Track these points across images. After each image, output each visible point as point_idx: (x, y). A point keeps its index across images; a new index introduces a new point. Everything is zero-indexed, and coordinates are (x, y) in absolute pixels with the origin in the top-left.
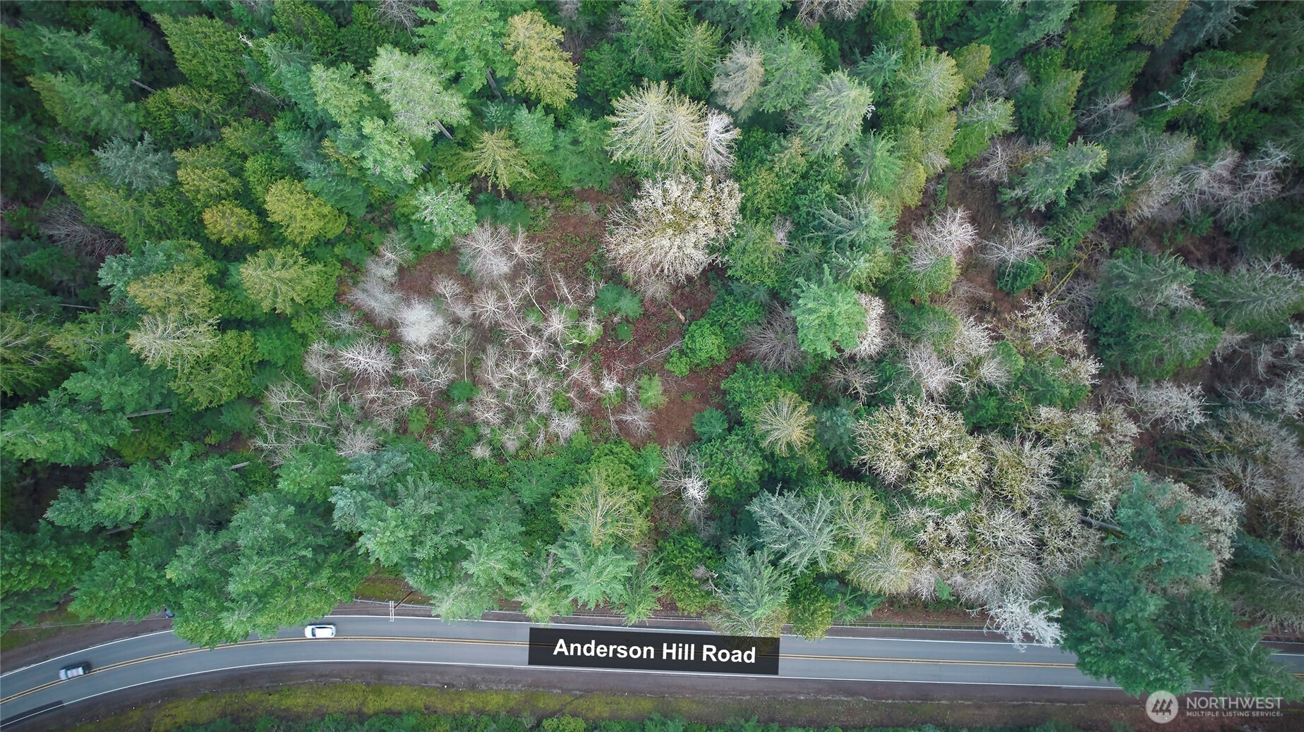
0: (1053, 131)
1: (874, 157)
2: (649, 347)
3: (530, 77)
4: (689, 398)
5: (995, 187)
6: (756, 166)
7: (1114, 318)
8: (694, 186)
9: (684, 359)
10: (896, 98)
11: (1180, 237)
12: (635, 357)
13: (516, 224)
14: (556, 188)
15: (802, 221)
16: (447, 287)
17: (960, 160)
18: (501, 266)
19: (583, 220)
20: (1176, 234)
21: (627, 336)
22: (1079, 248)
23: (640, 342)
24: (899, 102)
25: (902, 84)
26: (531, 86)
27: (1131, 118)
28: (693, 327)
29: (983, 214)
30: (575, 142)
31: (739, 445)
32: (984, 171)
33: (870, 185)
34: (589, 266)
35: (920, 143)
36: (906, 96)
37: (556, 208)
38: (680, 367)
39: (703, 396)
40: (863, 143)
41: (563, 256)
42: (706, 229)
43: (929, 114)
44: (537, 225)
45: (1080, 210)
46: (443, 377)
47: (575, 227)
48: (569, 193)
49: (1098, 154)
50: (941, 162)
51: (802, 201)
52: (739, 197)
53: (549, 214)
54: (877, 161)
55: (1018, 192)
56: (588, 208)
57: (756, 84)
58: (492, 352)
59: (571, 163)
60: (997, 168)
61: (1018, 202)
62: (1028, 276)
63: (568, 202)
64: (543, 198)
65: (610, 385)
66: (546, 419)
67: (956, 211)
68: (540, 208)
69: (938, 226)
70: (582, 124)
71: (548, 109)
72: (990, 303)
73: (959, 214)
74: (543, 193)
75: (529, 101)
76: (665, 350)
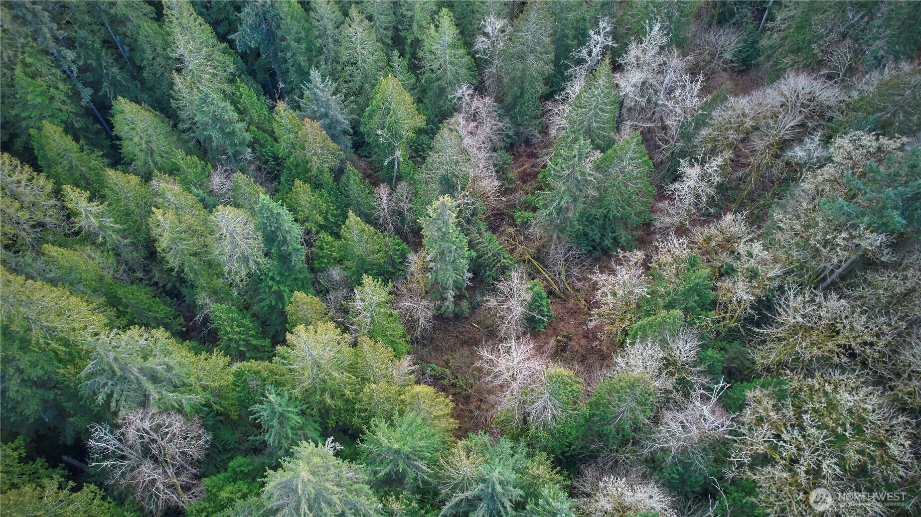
0: (396, 254)
1: (397, 452)
5: (440, 318)
7: (588, 230)
10: (323, 402)
17: (404, 347)
20: (507, 178)
22: (512, 251)
24: (329, 401)
25: (308, 393)
27: (403, 187)
29: (461, 333)
32: (422, 320)
33: (433, 463)
35: (383, 384)
36: (323, 391)
40: (372, 460)
43: (352, 368)
45: (478, 244)
49: (443, 203)
50: (406, 363)
54: (406, 449)
55: (450, 294)
60: (424, 312)
61: (458, 298)
62: (541, 298)
67: (481, 358)
69: (498, 382)
72: (559, 341)
73: (485, 354)
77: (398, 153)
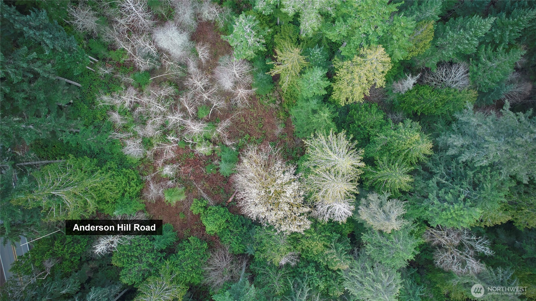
2: (207, 185)
3: (345, 71)
4: (181, 216)
6: (326, 236)
9: (202, 210)
12: (198, 178)
13: (256, 86)
14: (289, 105)
15: (300, 270)
16: (203, 53)
18: (227, 84)
19: (273, 127)
21: (209, 171)
23: (208, 179)
26: (341, 73)
28: (222, 210)
30: (314, 112)
34: (247, 136)
37: (277, 108)
38: (195, 209)
39: (186, 224)
41: (249, 120)
44: (263, 99)
46: (143, 65)
47: (268, 123)
48: (287, 114)
51: (311, 269)
52: (301, 230)
53: (271, 105)
56: (279, 129)
57: (378, 228)
58: (170, 90)
59: (300, 112)
63: (282, 114)
64: (281, 99)
65: (168, 171)
66: (135, 136)
68: (273, 99)
70: (325, 114)
71: (330, 90)
74: (283, 99)
75: (330, 76)
76: (205, 196)
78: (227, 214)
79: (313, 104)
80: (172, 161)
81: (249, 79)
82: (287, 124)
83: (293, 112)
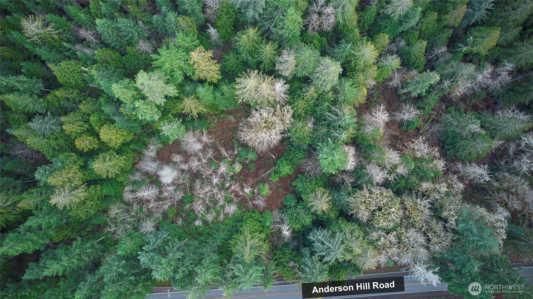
0: (417, 64)
1: (344, 90)
2: (262, 171)
3: (201, 73)
4: (280, 190)
5: (396, 89)
6: (297, 98)
7: (450, 138)
8: (272, 110)
9: (277, 175)
10: (351, 61)
11: (473, 100)
12: (256, 175)
13: (202, 129)
14: (217, 110)
15: (318, 117)
16: (177, 158)
17: (380, 80)
18: (198, 146)
19: (230, 122)
20: (472, 99)
21: (253, 168)
22: (433, 110)
23: (258, 169)
24: (353, 63)
25: (354, 55)
26: (202, 76)
27: (449, 56)
28: (279, 162)
29: (392, 99)
30: (223, 94)
31: (302, 210)
32: (391, 83)
33: (344, 101)
34: (234, 140)
35: (363, 78)
36: (355, 59)
37: (218, 119)
38: (275, 179)
39: (286, 188)
40: (340, 83)
41: (223, 138)
42: (279, 127)
43: (365, 66)
44: (211, 126)
45: (431, 95)
46: (180, 195)
47: (227, 125)
48: (222, 112)
49: (436, 77)
50: (373, 83)
51: (318, 109)
52: (291, 112)
53: (215, 121)
54: (346, 92)
55: (406, 90)
56: (231, 118)
57: (293, 67)
58: (198, 182)
59: (222, 103)
60: (396, 82)
61: (406, 94)
62: (413, 125)
63: (222, 116)
64: (212, 115)
65: (247, 190)
66: (223, 206)
67: (380, 106)
68: (212, 120)
69: (373, 113)
70: (225, 88)
71: (210, 84)
72: (399, 136)
73: (382, 107)
74: (212, 113)
75: (202, 82)
76: (268, 172)
77: (465, 49)
78: (281, 159)
79: (218, 95)
80: (242, 188)
81: (197, 132)
82: (229, 113)
83: (221, 108)
